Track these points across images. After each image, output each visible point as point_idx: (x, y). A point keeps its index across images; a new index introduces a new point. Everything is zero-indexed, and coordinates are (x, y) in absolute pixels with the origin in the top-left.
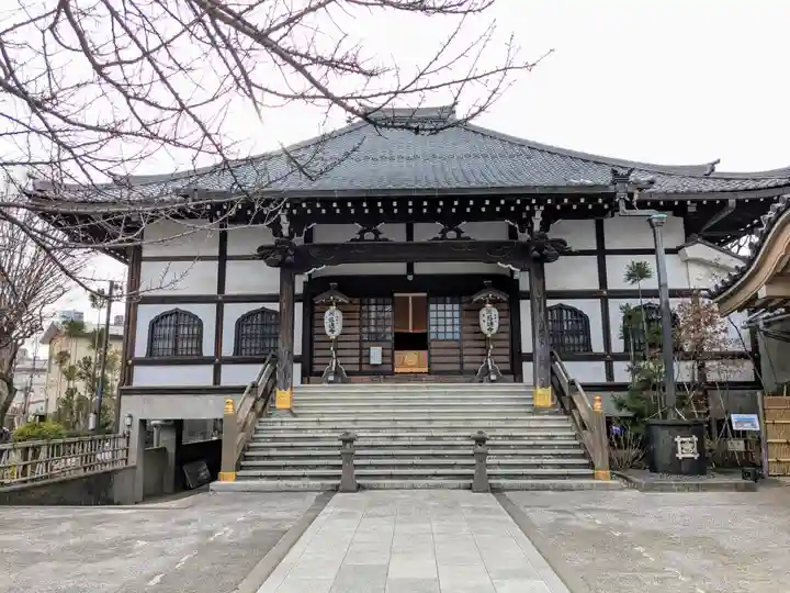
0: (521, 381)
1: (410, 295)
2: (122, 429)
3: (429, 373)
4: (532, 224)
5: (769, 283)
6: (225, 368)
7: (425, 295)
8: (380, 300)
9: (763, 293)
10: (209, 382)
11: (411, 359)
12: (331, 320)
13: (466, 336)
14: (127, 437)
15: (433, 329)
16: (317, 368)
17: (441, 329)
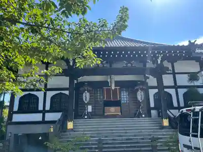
0: (151, 117)
2: (7, 138)
4: (158, 61)
6: (47, 114)
10: (41, 119)
11: (112, 110)
12: (86, 96)
14: (9, 141)
16: (80, 114)
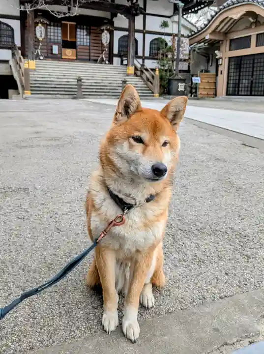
0: (113, 64)
1: (69, 23)
3: (76, 59)
5: (211, 34)
7: (75, 23)
8: (56, 24)
9: (207, 37)
11: (69, 53)
13: (92, 44)
15: (79, 40)
17: (82, 40)
